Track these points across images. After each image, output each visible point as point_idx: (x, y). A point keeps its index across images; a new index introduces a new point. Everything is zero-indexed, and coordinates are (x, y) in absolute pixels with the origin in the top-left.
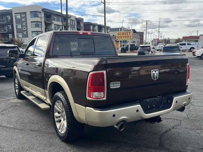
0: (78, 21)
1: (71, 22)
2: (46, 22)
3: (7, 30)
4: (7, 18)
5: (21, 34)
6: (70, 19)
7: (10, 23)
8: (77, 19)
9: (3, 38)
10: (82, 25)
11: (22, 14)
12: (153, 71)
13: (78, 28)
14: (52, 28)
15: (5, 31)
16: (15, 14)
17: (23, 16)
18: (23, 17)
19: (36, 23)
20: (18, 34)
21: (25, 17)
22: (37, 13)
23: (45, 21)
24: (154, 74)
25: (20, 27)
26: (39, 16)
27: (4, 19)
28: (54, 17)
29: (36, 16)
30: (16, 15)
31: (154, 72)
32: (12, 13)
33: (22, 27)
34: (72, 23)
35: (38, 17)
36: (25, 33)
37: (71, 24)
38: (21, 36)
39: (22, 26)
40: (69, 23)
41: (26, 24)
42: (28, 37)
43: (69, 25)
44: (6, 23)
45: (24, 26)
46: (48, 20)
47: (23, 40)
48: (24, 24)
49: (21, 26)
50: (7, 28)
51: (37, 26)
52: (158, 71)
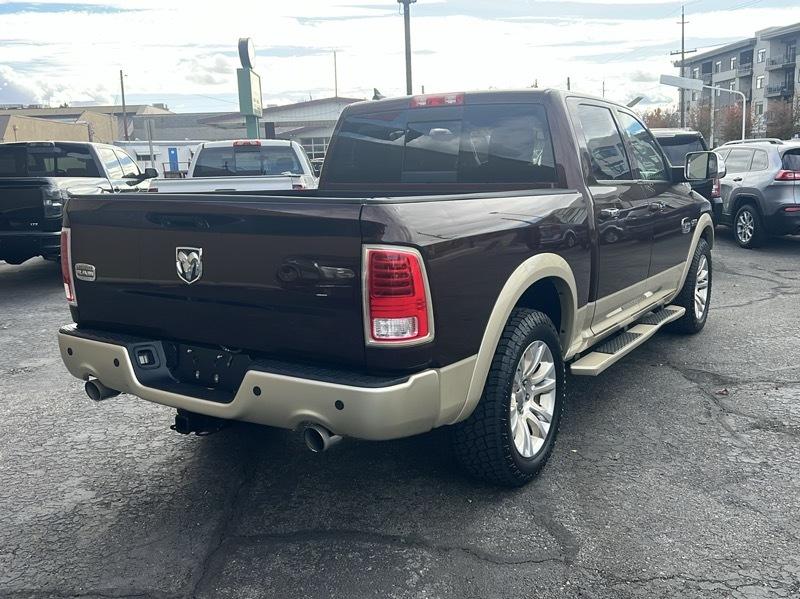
12: (178, 251)
52: (197, 252)
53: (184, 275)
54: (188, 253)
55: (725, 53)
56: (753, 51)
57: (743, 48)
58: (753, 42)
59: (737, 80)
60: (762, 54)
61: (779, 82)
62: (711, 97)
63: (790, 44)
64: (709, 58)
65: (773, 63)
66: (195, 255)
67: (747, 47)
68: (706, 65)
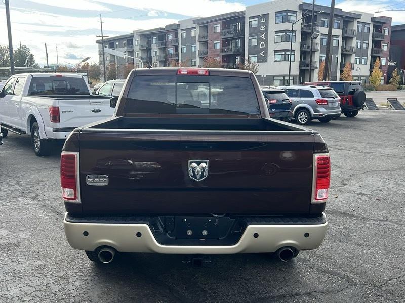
0: (376, 24)
1: (361, 28)
2: (305, 30)
3: (233, 50)
4: (236, 26)
5: (256, 55)
6: (359, 20)
7: (241, 35)
8: (376, 20)
9: (225, 64)
10: (386, 33)
11: (262, 17)
12: (191, 163)
13: (375, 39)
14: (316, 42)
15: (231, 50)
16: (250, 18)
17: (263, 21)
18: (263, 24)
19: (284, 34)
20: (251, 56)
21: (266, 24)
22: (288, 14)
23: (302, 29)
24: (193, 169)
25: (254, 42)
26: (292, 18)
27: (231, 29)
28: (322, 19)
29: (286, 19)
30: (250, 20)
31: (194, 165)
32: (245, 17)
33: (258, 43)
34: (363, 29)
35: (289, 21)
36: (262, 54)
37: (360, 31)
38: (254, 59)
39: (259, 40)
40: (354, 31)
41: (266, 36)
42: (266, 61)
43: (355, 33)
44: (232, 36)
45: (263, 40)
46: (308, 26)
47: (255, 68)
48: (262, 37)
49: (256, 40)
50: (234, 44)
51: (286, 39)
52: (206, 163)
53: (194, 175)
54: (199, 164)
55: (120, 39)
56: (132, 40)
57: (128, 37)
58: (132, 36)
59: (127, 52)
60: (137, 41)
61: (145, 56)
62: (115, 60)
63: (148, 38)
64: (113, 40)
65: (142, 46)
66: (204, 165)
67: (130, 37)
68: (112, 43)
